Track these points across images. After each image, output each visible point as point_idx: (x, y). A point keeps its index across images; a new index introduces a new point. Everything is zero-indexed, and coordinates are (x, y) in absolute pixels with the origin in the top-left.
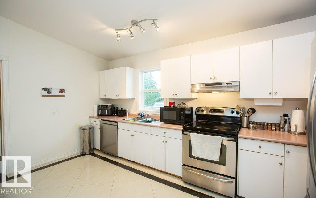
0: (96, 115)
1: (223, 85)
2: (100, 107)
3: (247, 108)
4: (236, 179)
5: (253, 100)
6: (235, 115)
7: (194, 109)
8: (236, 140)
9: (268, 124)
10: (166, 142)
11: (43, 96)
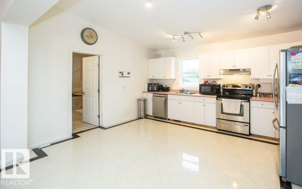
0: (146, 90)
1: (240, 71)
2: (149, 85)
3: (256, 85)
4: (249, 123)
5: (259, 79)
6: (248, 89)
7: (221, 86)
8: (249, 101)
9: (268, 94)
10: (205, 106)
11: (120, 77)
